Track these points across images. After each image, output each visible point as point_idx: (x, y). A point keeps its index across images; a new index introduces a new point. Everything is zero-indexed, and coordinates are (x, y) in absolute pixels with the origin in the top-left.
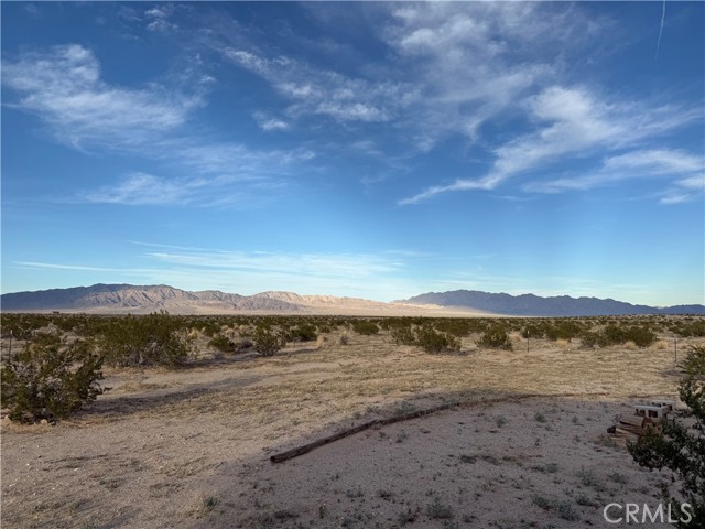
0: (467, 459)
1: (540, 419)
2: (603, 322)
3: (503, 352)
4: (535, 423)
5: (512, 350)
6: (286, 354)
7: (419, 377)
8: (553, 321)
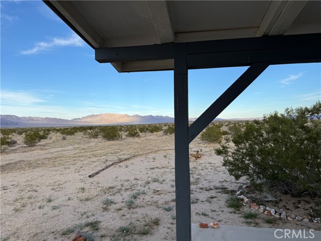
0: (153, 169)
1: (165, 157)
2: (166, 126)
3: (137, 138)
4: (165, 158)
5: (140, 137)
6: (40, 145)
7: (113, 149)
8: (147, 126)
